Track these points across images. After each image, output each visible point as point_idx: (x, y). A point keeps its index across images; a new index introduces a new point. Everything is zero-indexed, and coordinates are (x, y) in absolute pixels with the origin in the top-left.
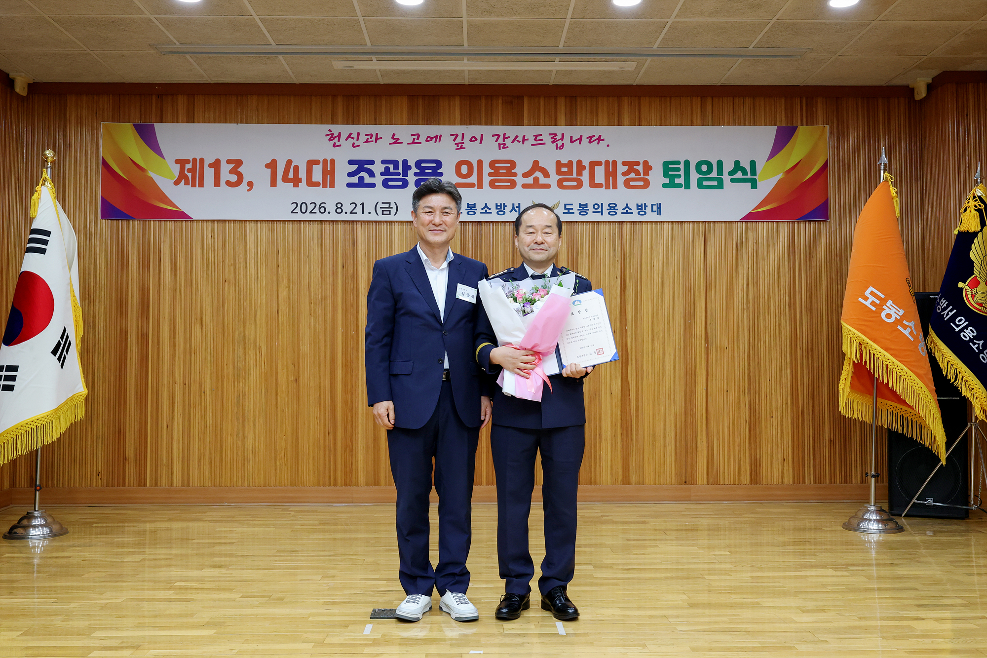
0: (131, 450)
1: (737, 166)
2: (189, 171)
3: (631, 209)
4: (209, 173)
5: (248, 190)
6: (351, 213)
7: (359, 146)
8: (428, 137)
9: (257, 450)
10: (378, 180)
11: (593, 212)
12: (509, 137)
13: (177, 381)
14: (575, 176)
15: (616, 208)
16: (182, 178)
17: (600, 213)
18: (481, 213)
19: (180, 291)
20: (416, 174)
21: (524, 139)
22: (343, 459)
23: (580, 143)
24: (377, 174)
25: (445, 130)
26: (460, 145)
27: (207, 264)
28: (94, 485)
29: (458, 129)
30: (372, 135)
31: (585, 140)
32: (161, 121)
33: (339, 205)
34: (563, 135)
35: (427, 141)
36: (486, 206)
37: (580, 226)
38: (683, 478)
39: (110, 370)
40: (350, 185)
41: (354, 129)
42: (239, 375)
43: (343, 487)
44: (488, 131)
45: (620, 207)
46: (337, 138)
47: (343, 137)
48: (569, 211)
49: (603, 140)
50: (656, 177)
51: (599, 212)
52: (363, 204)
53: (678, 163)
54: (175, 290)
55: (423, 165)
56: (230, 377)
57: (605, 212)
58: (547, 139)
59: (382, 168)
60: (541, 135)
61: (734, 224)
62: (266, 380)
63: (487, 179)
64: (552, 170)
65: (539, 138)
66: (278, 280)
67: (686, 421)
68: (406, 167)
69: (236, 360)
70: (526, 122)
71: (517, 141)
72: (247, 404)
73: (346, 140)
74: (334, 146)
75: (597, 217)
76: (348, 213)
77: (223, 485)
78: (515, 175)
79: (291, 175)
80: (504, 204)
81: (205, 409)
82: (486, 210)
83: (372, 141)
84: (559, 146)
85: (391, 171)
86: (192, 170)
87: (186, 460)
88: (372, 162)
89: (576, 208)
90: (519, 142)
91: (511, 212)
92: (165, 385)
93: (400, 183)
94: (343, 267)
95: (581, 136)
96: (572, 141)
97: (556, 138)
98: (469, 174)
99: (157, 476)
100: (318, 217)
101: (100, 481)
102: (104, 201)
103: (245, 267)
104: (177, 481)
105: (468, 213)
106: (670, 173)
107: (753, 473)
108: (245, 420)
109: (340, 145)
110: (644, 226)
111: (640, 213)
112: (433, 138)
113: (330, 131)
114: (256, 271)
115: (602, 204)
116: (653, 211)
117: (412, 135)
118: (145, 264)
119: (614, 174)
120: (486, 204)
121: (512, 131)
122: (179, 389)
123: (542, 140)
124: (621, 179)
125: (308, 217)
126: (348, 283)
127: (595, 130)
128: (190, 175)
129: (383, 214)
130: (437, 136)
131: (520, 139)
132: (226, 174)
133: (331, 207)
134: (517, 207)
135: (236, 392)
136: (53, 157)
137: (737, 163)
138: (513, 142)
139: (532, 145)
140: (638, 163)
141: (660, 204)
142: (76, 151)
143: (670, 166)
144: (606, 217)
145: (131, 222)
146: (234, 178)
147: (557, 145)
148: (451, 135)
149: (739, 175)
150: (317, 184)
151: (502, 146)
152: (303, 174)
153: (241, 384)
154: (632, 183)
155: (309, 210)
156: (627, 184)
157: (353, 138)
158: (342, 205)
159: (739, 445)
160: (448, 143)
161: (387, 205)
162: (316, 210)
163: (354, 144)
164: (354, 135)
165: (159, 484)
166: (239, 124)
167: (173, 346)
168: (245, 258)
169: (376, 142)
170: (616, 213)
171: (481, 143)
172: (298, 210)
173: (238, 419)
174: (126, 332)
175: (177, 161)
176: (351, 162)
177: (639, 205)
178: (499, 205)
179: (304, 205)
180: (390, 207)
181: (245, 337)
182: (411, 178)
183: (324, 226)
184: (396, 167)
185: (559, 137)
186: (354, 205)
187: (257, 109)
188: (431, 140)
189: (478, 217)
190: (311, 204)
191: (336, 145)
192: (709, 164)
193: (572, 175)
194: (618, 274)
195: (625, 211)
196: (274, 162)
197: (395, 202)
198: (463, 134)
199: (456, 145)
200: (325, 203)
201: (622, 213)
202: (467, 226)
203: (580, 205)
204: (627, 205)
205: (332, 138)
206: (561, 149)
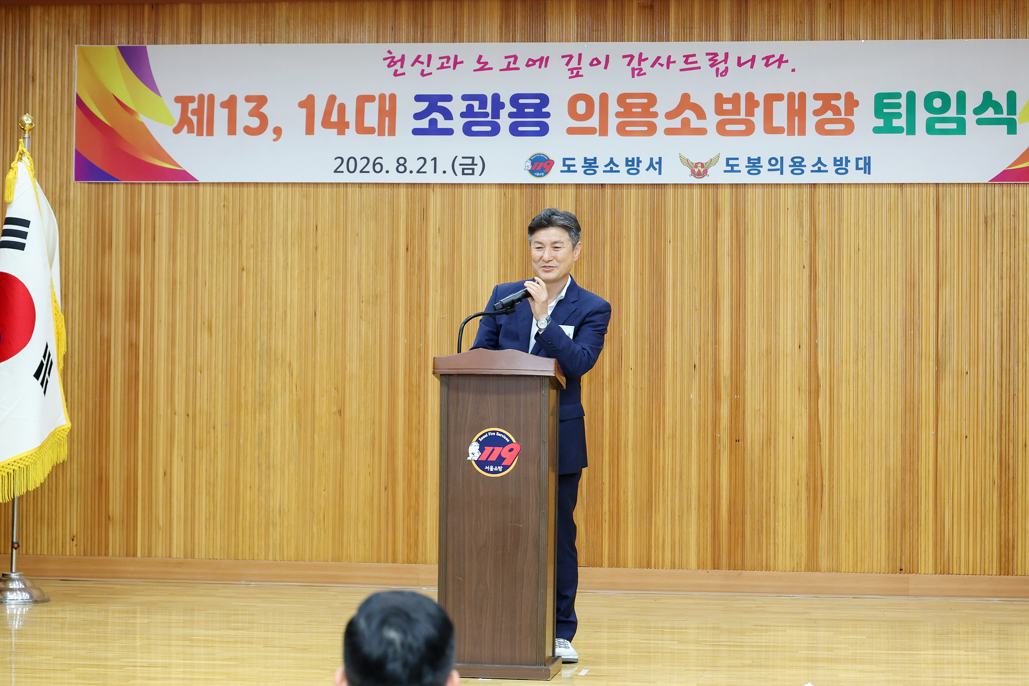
0: (116, 507)
1: (988, 100)
2: (194, 112)
3: (825, 166)
4: (221, 116)
5: (275, 140)
6: (418, 172)
7: (431, 74)
8: (530, 60)
9: (286, 510)
10: (457, 123)
11: (769, 170)
12: (647, 59)
13: (177, 410)
14: (743, 115)
15: (803, 164)
16: (184, 123)
17: (779, 172)
18: (604, 171)
19: (181, 283)
20: (511, 115)
21: (669, 62)
22: (406, 524)
23: (752, 67)
24: (456, 114)
25: (553, 49)
26: (575, 72)
27: (218, 245)
28: (68, 553)
29: (573, 48)
30: (448, 58)
31: (759, 63)
32: (155, 42)
33: (402, 161)
34: (727, 55)
35: (528, 65)
36: (612, 161)
37: (750, 190)
38: (898, 564)
39: (87, 394)
40: (416, 132)
41: (423, 49)
42: (261, 404)
43: (406, 564)
44: (616, 49)
45: (809, 162)
46: (399, 64)
47: (408, 61)
48: (732, 168)
49: (787, 61)
50: (865, 117)
51: (778, 170)
52: (435, 159)
53: (898, 95)
54: (174, 282)
55: (521, 101)
56: (250, 407)
57: (787, 170)
58: (704, 61)
59: (462, 106)
60: (694, 55)
61: (981, 189)
62: (299, 412)
63: (613, 122)
64: (709, 107)
65: (690, 60)
66: (315, 268)
67: (903, 480)
68: (498, 105)
69: (257, 382)
70: (672, 36)
71: (659, 64)
72: (272, 445)
73: (413, 65)
74: (396, 74)
75: (775, 178)
76: (415, 172)
77: (240, 557)
78: (655, 115)
79: (334, 118)
80: (638, 158)
81: (216, 452)
82: (611, 168)
83: (450, 67)
84: (720, 72)
85: (475, 111)
86: (198, 112)
87: (190, 522)
88: (448, 98)
89: (743, 164)
90: (662, 65)
91: (647, 170)
92: (160, 415)
93: (488, 129)
94: (407, 249)
95: (754, 57)
96: (740, 64)
97: (717, 60)
98: (588, 115)
99: (151, 543)
100: (372, 178)
101: (75, 548)
102: (79, 157)
103: (270, 250)
104: (177, 552)
105: (585, 172)
106: (885, 111)
107: (1003, 559)
108: (269, 468)
109: (404, 74)
110: (845, 190)
111: (839, 171)
112: (537, 61)
113: (390, 52)
114: (286, 254)
115: (782, 158)
116: (858, 168)
117: (506, 57)
118: (133, 247)
119: (801, 113)
120: (612, 159)
121: (651, 49)
122: (179, 420)
123: (696, 62)
124: (811, 121)
125: (358, 178)
126: (414, 273)
127: (774, 48)
128: (194, 119)
129: (463, 174)
130: (542, 58)
131: (663, 61)
132: (244, 118)
133: (390, 163)
134: (657, 163)
135: (257, 428)
136: (31, 124)
137: (987, 95)
138: (653, 66)
139: (681, 70)
140: (837, 97)
141: (869, 158)
142: (42, 87)
143: (885, 101)
144: (788, 177)
145: (115, 186)
146: (255, 123)
147: (718, 69)
148: (563, 57)
149: (990, 113)
150: (370, 131)
151: (636, 72)
152: (351, 116)
153: (264, 417)
154: (828, 127)
155: (359, 169)
156: (820, 128)
157: (422, 63)
158: (405, 161)
159: (983, 518)
160: (558, 67)
161: (470, 161)
162: (369, 168)
163: (423, 71)
164: (424, 59)
165: (153, 554)
166: (263, 44)
167: (172, 360)
168: (270, 237)
169: (454, 68)
170: (803, 172)
171: (606, 67)
172: (344, 168)
173: (260, 465)
174: (109, 341)
175: (178, 99)
176: (419, 98)
177: (838, 158)
178: (631, 159)
179: (352, 161)
180: (473, 164)
181: (270, 349)
182: (505, 121)
183: (380, 190)
184: (483, 105)
185: (721, 58)
186: (422, 161)
187: (288, 22)
188: (534, 64)
189: (600, 177)
190: (361, 159)
191: (398, 73)
192: (945, 97)
193: (739, 114)
194: (806, 262)
195: (816, 168)
196: (311, 98)
197: (481, 157)
198: (580, 55)
199: (570, 71)
200: (382, 158)
201: (812, 171)
202: (585, 191)
203: (749, 159)
204: (819, 158)
205: (392, 64)
206: (724, 76)
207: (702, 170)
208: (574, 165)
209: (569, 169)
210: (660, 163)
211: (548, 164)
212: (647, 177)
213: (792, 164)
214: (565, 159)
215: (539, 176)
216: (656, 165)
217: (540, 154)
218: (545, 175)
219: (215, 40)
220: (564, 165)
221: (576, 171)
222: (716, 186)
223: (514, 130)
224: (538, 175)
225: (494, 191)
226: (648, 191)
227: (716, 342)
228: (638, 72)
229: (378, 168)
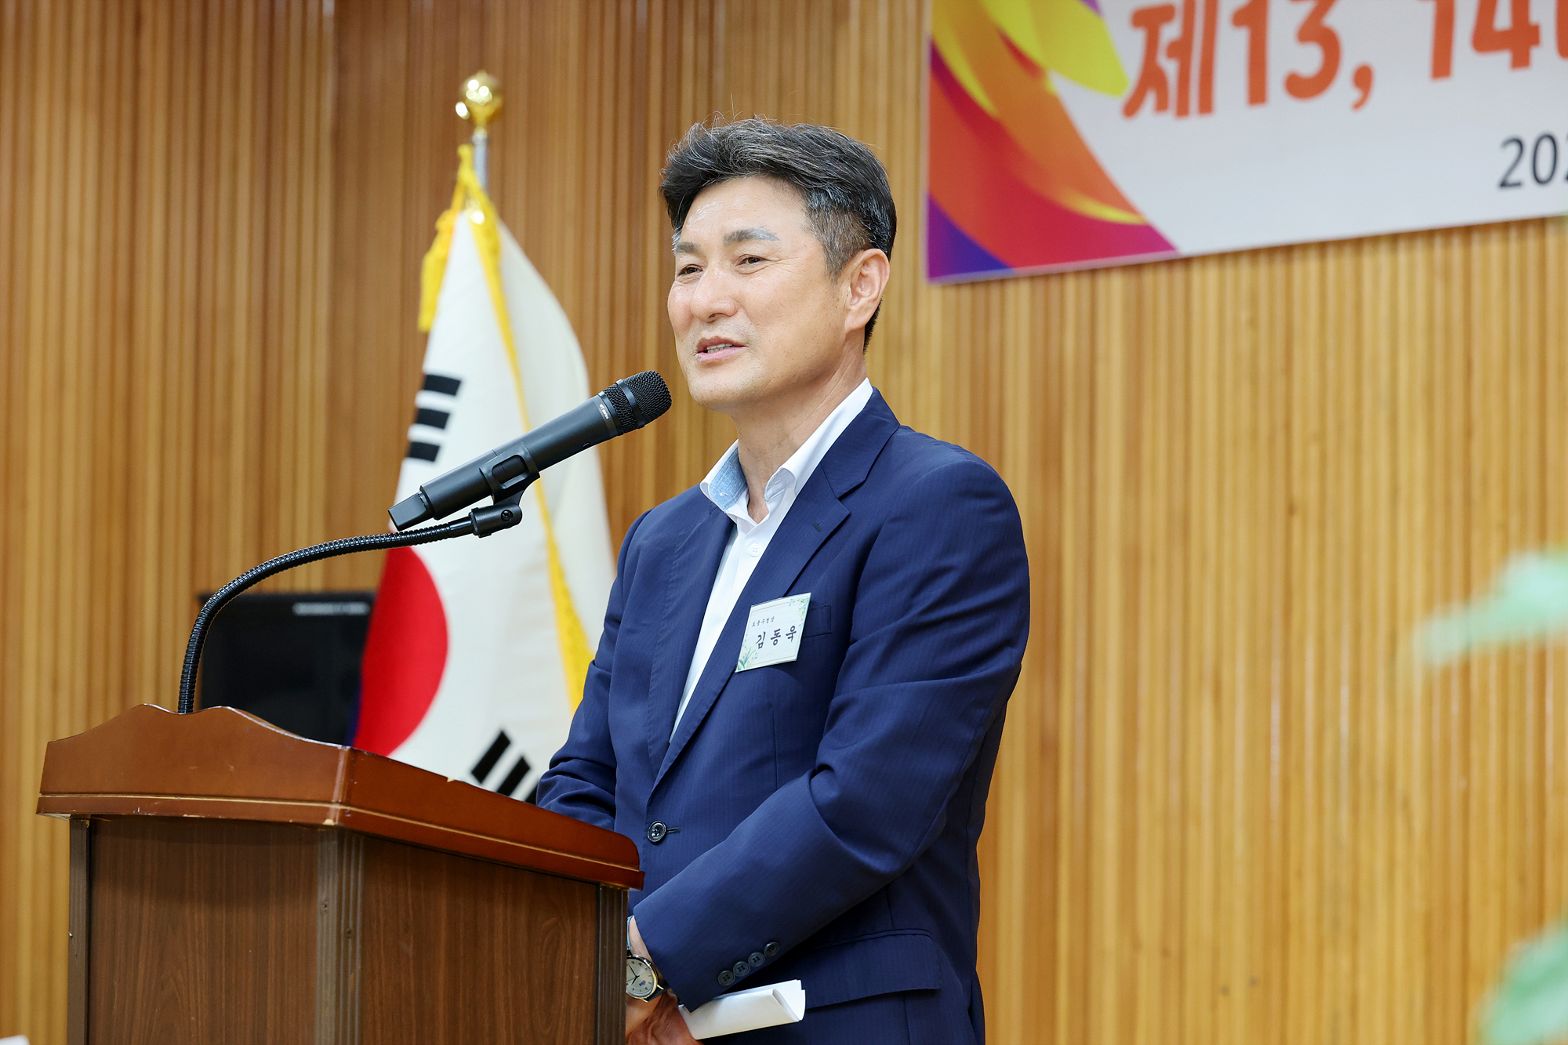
2: (1172, 50)
4: (1235, 52)
5: (1358, 105)
13: (1144, 940)
16: (1148, 84)
42: (1336, 923)
56: (1310, 930)
69: (1328, 854)
79: (1503, 19)
86: (1180, 49)
102: (934, 215)
128: (1170, 68)
146: (1310, 60)
152: (1541, 8)
172: (1523, 172)
175: (1138, 18)
179: (1545, 147)
181: (1358, 757)
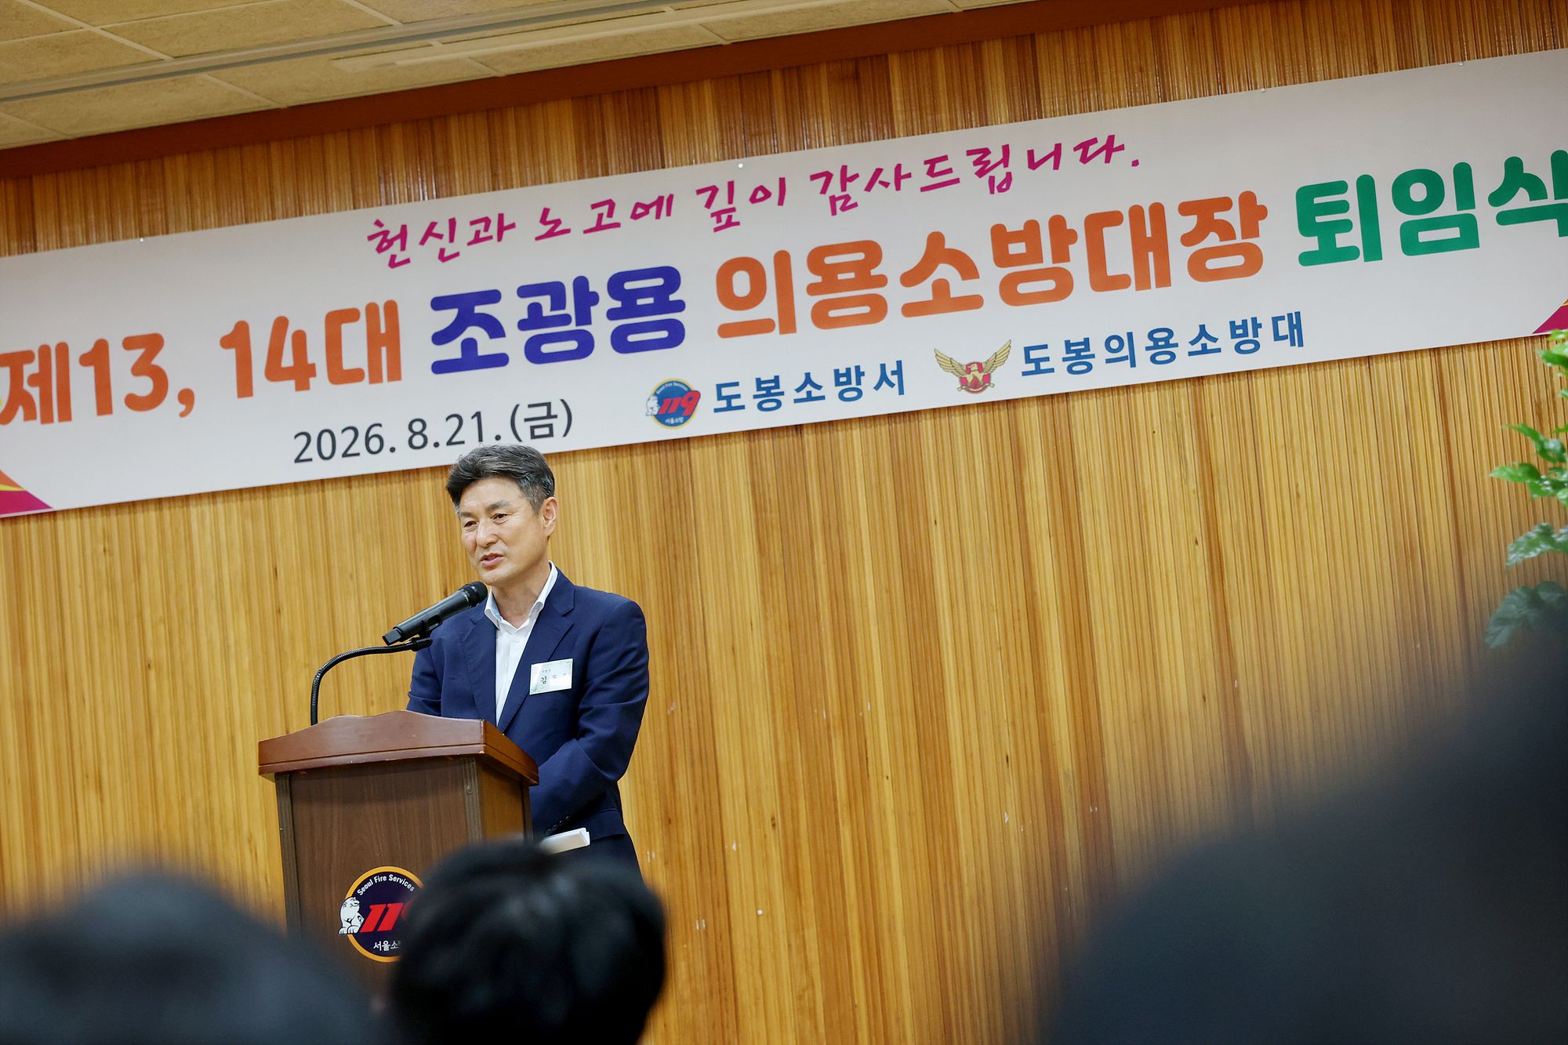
2: (34, 380)
3: (1215, 340)
4: (82, 380)
5: (183, 415)
6: (450, 443)
7: (457, 254)
8: (638, 205)
10: (514, 342)
11: (1108, 361)
12: (856, 176)
14: (1048, 262)
15: (1172, 341)
16: (17, 401)
17: (1128, 362)
18: (796, 401)
19: (41, 705)
20: (612, 314)
21: (899, 176)
23: (1056, 166)
24: (509, 324)
25: (680, 180)
26: (724, 217)
27: (100, 626)
29: (716, 172)
30: (487, 221)
31: (1070, 157)
33: (418, 427)
34: (1006, 150)
35: (635, 216)
36: (808, 380)
37: (1077, 404)
40: (440, 367)
41: (439, 210)
44: (797, 165)
45: (1183, 338)
46: (398, 243)
47: (414, 237)
48: (1038, 366)
49: (1121, 148)
50: (1280, 235)
51: (1125, 358)
52: (478, 415)
53: (1340, 187)
54: (27, 703)
55: (629, 286)
57: (1142, 356)
58: (963, 167)
59: (520, 308)
60: (945, 158)
61: (1522, 348)
63: (804, 304)
64: (982, 254)
65: (939, 167)
66: (280, 650)
68: (586, 298)
70: (899, 126)
71: (881, 182)
73: (423, 242)
74: (393, 264)
75: (1121, 375)
76: (443, 443)
78: (882, 281)
79: (287, 360)
80: (857, 368)
82: (809, 393)
83: (490, 238)
84: (997, 183)
85: (544, 315)
86: (38, 380)
88: (493, 296)
89: (1056, 354)
90: (886, 185)
91: (877, 387)
93: (572, 345)
95: (1058, 147)
96: (1033, 165)
97: (989, 162)
98: (756, 296)
100: (366, 464)
103: (195, 624)
105: (760, 407)
106: (1319, 219)
109: (407, 261)
110: (1260, 382)
111: (1243, 347)
112: (651, 205)
113: (378, 223)
114: (224, 628)
115: (1130, 335)
116: (1277, 337)
117: (594, 206)
119: (1159, 243)
120: (808, 375)
121: (863, 156)
123: (950, 171)
124: (1179, 256)
125: (340, 467)
127: (1095, 124)
128: (35, 392)
129: (532, 435)
130: (661, 199)
131: (888, 176)
132: (125, 382)
133: (396, 434)
134: (893, 373)
137: (1513, 166)
138: (869, 188)
139: (923, 189)
140: (1225, 204)
141: (1298, 314)
143: (1317, 200)
144: (1146, 371)
146: (144, 386)
147: (992, 180)
148: (699, 192)
149: (1521, 200)
150: (355, 376)
151: (839, 204)
152: (317, 354)
154: (1212, 264)
155: (340, 450)
156: (1198, 269)
157: (440, 236)
158: (424, 426)
160: (691, 211)
161: (543, 411)
162: (360, 446)
163: (442, 251)
164: (443, 228)
166: (148, 238)
168: (193, 600)
169: (500, 238)
170: (1173, 356)
171: (781, 202)
172: (312, 451)
175: (5, 360)
176: (439, 304)
177: (1239, 323)
178: (844, 372)
179: (326, 437)
180: (549, 416)
181: (212, 813)
182: (601, 327)
183: (384, 488)
184: (558, 302)
185: (995, 156)
186: (455, 421)
187: (189, 192)
188: (647, 213)
189: (790, 414)
190: (343, 431)
191: (397, 261)
192: (1431, 180)
193: (1041, 261)
194: (1199, 530)
195: (1198, 347)
196: (242, 329)
197: (562, 401)
198: (731, 185)
199: (715, 218)
200: (380, 425)
201: (1191, 354)
202: (767, 443)
203: (1068, 344)
204: (1202, 327)
205: (385, 244)
206: (1004, 190)
207: (980, 376)
208: (738, 396)
209: (729, 403)
210: (899, 372)
211: (690, 399)
212: (878, 401)
213: (1151, 344)
214: (719, 387)
215: (676, 425)
216: (893, 377)
217: (672, 382)
218: (685, 420)
219: (61, 241)
220: (720, 397)
221: (742, 407)
222: (1010, 403)
223: (620, 343)
224: (672, 421)
225: (596, 465)
226: (884, 429)
227: (1042, 707)
228: (842, 204)
229: (374, 444)
